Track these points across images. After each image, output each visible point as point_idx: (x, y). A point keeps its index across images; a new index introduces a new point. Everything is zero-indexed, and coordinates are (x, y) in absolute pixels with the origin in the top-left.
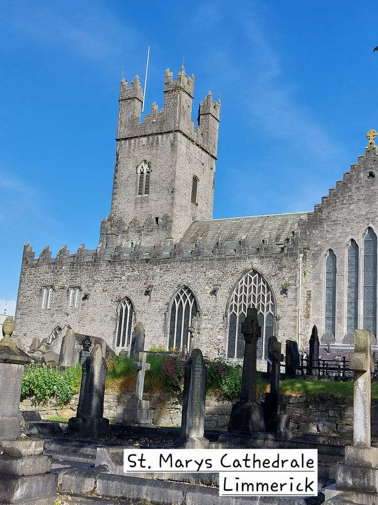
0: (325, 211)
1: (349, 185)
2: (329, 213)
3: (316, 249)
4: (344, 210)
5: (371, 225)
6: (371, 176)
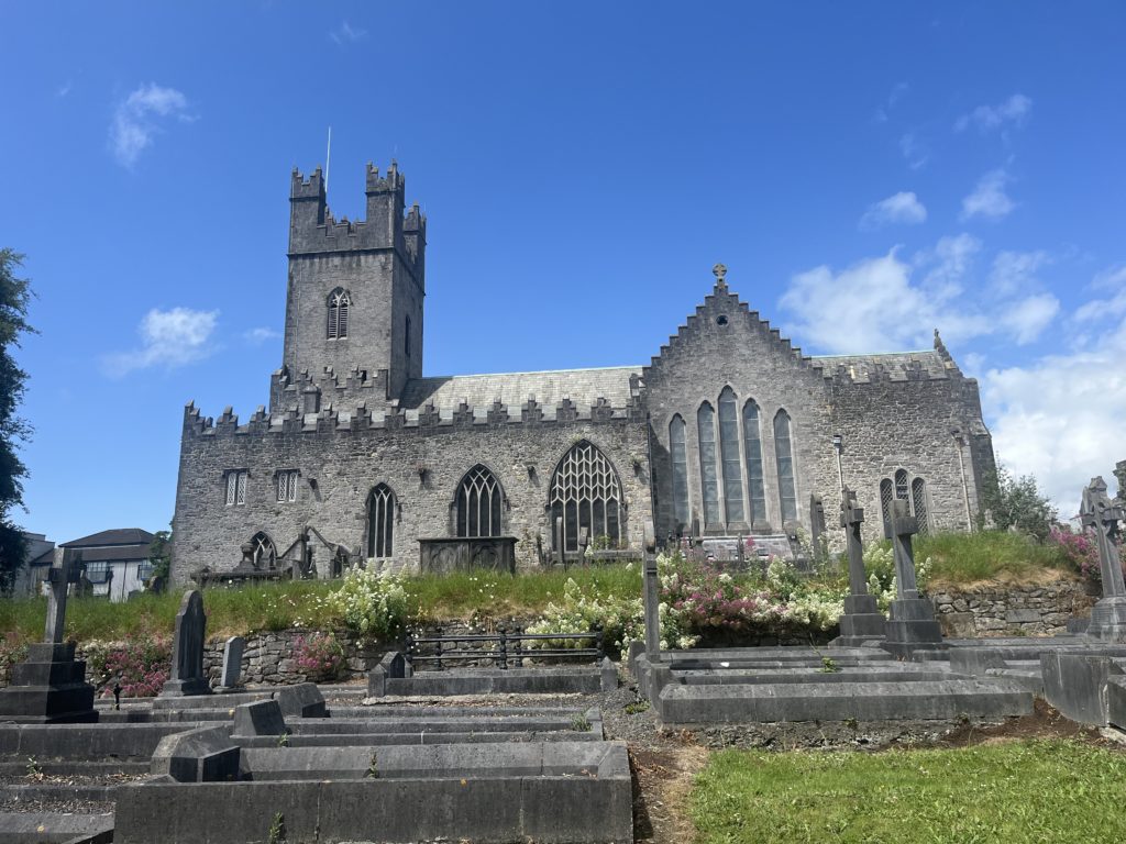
0: (666, 364)
1: (696, 332)
2: (672, 367)
4: (692, 363)
5: (729, 383)
6: (722, 321)
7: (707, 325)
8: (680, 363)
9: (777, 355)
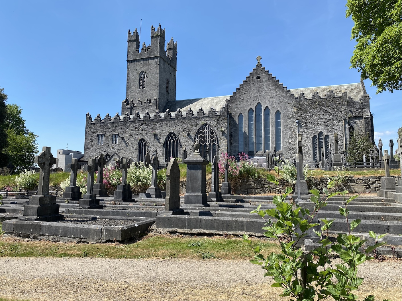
0: (238, 95)
1: (249, 83)
2: (240, 96)
3: (234, 113)
4: (247, 94)
5: (260, 101)
6: (258, 78)
7: (253, 80)
8: (243, 94)
9: (277, 90)
